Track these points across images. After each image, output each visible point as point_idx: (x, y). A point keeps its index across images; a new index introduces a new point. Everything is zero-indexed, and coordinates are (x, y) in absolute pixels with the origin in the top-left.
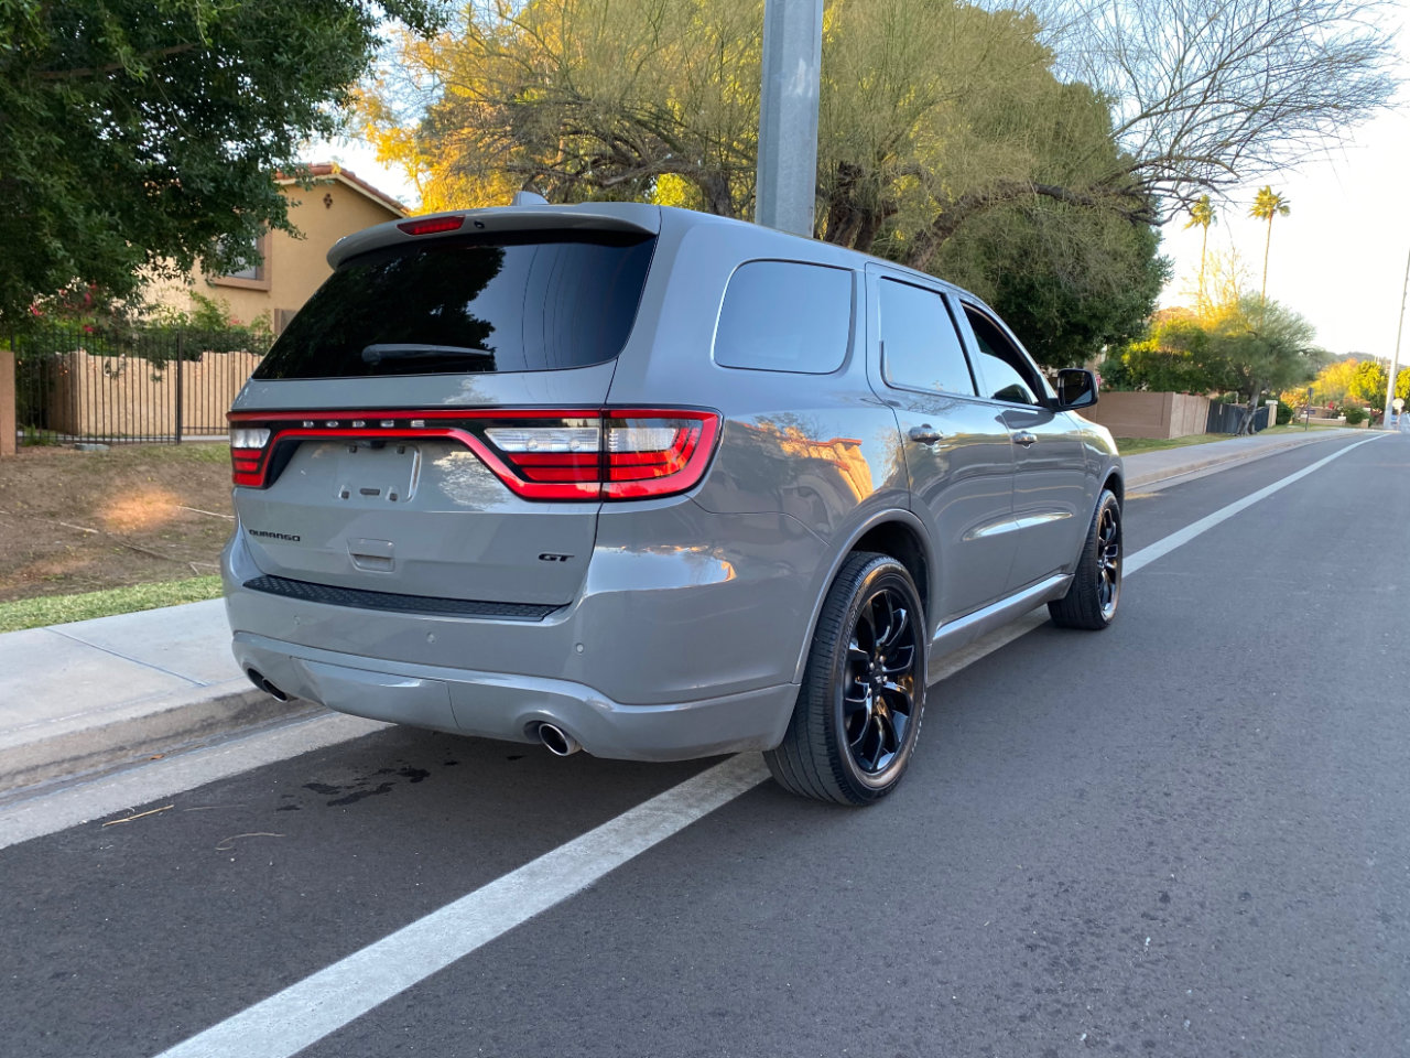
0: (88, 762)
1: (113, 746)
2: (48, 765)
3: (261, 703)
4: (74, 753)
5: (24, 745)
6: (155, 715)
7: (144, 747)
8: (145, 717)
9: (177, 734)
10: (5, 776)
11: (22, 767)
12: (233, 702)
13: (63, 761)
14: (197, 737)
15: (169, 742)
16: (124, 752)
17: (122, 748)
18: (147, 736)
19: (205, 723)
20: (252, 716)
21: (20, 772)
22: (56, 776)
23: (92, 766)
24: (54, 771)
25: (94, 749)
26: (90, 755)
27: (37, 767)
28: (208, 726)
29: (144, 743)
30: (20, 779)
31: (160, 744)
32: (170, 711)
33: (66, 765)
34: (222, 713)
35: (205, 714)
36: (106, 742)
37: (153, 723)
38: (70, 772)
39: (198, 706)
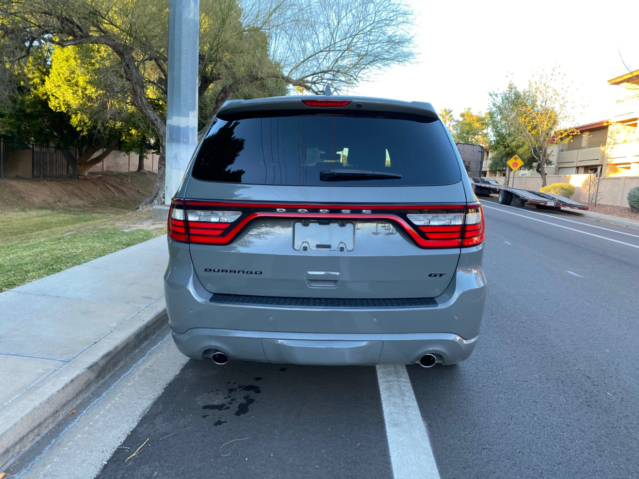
0: (44, 426)
1: (53, 412)
2: (28, 434)
3: (106, 365)
4: (38, 422)
5: (15, 425)
6: (67, 385)
7: (65, 408)
8: (63, 388)
9: (77, 395)
10: (10, 448)
11: (17, 440)
12: (95, 368)
13: (34, 429)
14: (84, 394)
15: (75, 400)
16: (58, 413)
17: (57, 411)
18: (66, 400)
19: (87, 384)
20: (103, 374)
21: (17, 443)
22: (33, 440)
23: (46, 427)
24: (31, 436)
25: (46, 415)
26: (45, 421)
27: (24, 437)
28: (88, 385)
29: (65, 405)
30: (18, 447)
31: (72, 403)
32: (72, 381)
33: (36, 431)
34: (92, 376)
35: (85, 379)
36: (50, 410)
37: (67, 391)
38: (38, 435)
39: (82, 374)
